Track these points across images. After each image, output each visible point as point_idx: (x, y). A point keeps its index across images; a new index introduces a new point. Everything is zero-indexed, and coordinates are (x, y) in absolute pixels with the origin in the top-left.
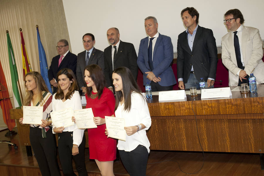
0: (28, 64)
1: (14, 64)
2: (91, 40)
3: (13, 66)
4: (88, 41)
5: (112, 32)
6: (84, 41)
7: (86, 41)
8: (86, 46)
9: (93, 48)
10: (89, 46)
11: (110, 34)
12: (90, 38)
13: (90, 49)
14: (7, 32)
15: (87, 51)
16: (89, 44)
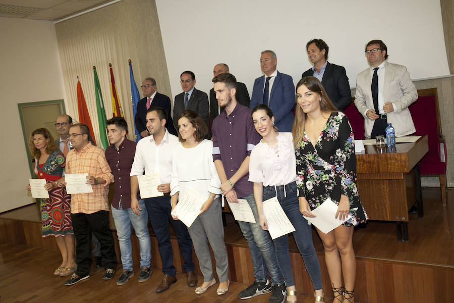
0: (119, 108)
1: (102, 107)
2: (191, 79)
3: (101, 109)
4: (187, 81)
5: (220, 68)
6: (182, 81)
7: (185, 80)
8: (184, 87)
9: (193, 88)
10: (187, 87)
11: (217, 70)
12: (190, 76)
13: (189, 90)
14: (94, 68)
15: (186, 93)
16: (188, 84)
